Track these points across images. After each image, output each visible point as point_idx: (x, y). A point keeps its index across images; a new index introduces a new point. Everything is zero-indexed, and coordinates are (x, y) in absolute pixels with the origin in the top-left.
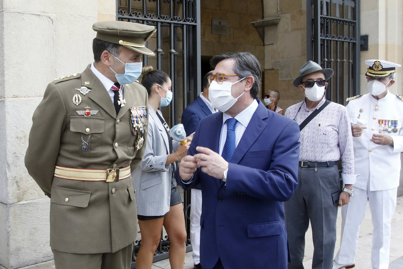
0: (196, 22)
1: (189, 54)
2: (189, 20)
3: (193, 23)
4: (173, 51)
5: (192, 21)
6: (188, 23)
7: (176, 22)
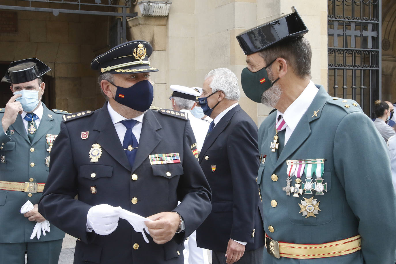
0: (378, 68)
1: (374, 87)
2: (374, 66)
3: (376, 68)
4: (363, 87)
5: (376, 67)
6: (373, 68)
7: (364, 68)
